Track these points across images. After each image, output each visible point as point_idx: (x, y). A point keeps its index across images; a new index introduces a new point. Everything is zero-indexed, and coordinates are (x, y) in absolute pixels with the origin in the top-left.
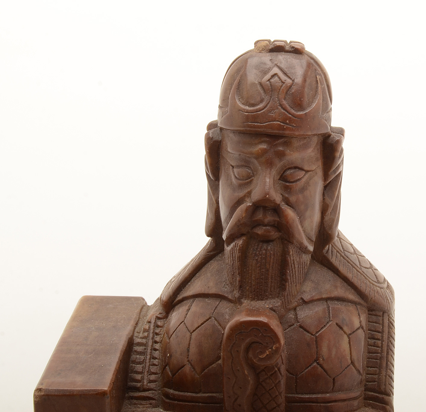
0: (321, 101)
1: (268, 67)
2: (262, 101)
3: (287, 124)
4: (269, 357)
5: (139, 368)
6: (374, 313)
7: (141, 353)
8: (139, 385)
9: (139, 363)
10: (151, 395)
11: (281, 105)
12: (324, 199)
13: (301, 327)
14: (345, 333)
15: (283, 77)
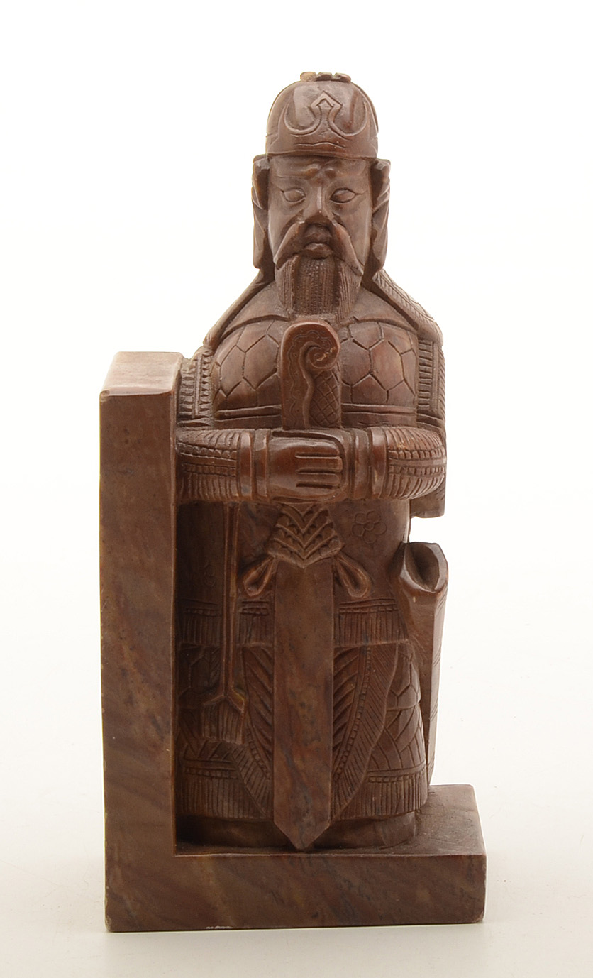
0: (369, 126)
1: (316, 93)
2: (312, 124)
3: (337, 144)
4: (327, 361)
5: (189, 399)
6: (424, 341)
7: (190, 386)
8: (190, 413)
9: (189, 395)
10: (204, 422)
11: (331, 127)
12: (372, 225)
14: (397, 351)
15: (332, 102)
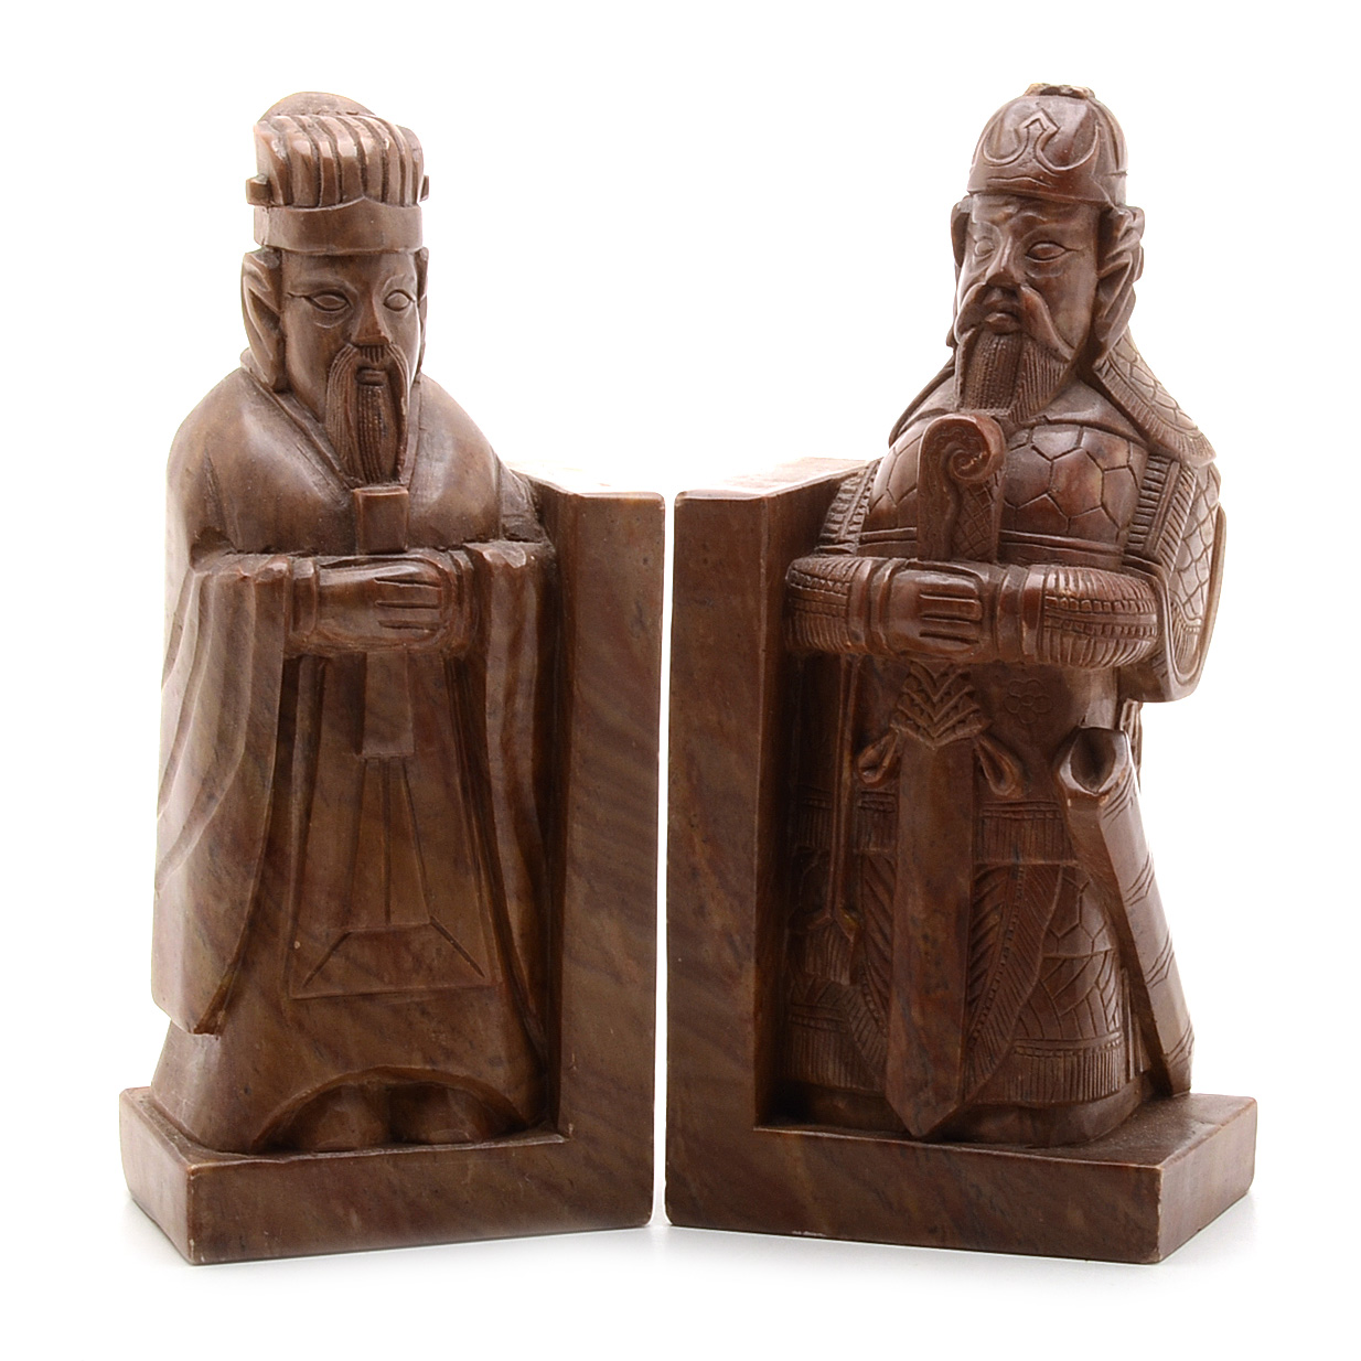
0: (1096, 158)
1: (1031, 111)
2: (1013, 153)
3: (1040, 180)
4: (975, 470)
5: (838, 517)
6: (1157, 458)
7: (845, 501)
8: (834, 536)
9: (841, 512)
10: (847, 548)
11: (1035, 157)
12: (1097, 295)
13: (1034, 448)
14: (1098, 466)
15: (1046, 123)
